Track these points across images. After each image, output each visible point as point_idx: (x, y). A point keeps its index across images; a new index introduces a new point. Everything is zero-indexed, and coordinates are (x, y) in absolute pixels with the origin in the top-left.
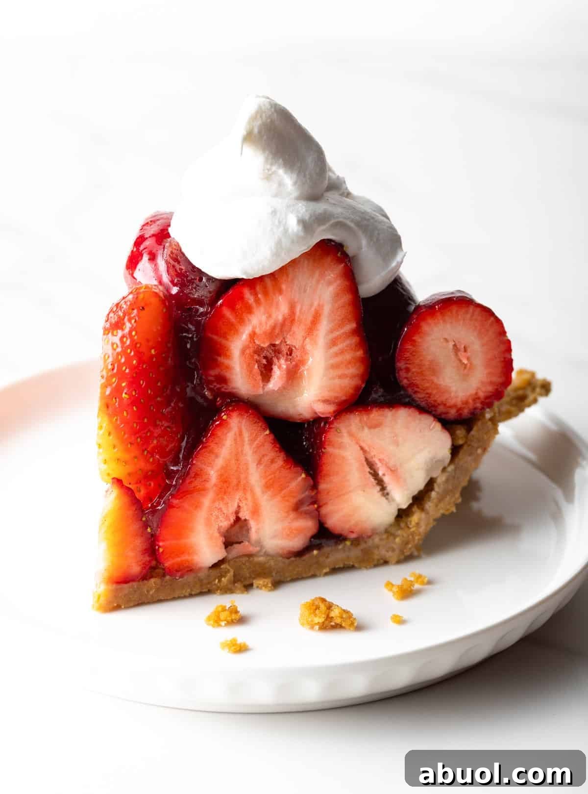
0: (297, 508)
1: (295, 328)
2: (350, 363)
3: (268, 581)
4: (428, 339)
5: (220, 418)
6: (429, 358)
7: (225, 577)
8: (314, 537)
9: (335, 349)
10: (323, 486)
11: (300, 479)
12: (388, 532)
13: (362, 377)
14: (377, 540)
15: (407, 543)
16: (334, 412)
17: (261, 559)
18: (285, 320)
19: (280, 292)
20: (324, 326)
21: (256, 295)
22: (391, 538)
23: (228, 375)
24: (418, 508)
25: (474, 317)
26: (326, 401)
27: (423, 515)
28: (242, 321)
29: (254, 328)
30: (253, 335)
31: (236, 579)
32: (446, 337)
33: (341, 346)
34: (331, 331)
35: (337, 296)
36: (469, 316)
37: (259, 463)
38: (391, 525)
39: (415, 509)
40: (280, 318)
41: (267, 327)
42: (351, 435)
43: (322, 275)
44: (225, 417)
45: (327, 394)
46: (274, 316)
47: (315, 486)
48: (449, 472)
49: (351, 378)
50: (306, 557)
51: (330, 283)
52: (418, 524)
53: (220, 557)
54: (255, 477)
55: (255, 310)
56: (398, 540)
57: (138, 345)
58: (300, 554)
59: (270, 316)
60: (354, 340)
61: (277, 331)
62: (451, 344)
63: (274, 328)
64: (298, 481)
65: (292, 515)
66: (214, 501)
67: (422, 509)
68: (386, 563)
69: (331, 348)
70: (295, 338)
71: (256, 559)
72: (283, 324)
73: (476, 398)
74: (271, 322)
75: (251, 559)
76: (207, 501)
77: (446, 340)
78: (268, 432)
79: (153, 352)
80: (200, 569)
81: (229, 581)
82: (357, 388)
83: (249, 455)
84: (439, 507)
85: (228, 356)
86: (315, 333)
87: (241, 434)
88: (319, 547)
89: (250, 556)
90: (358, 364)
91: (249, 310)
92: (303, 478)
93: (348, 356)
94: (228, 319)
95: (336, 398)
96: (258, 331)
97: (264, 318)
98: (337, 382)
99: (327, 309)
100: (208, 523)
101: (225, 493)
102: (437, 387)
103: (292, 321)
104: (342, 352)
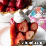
39: (32, 37)
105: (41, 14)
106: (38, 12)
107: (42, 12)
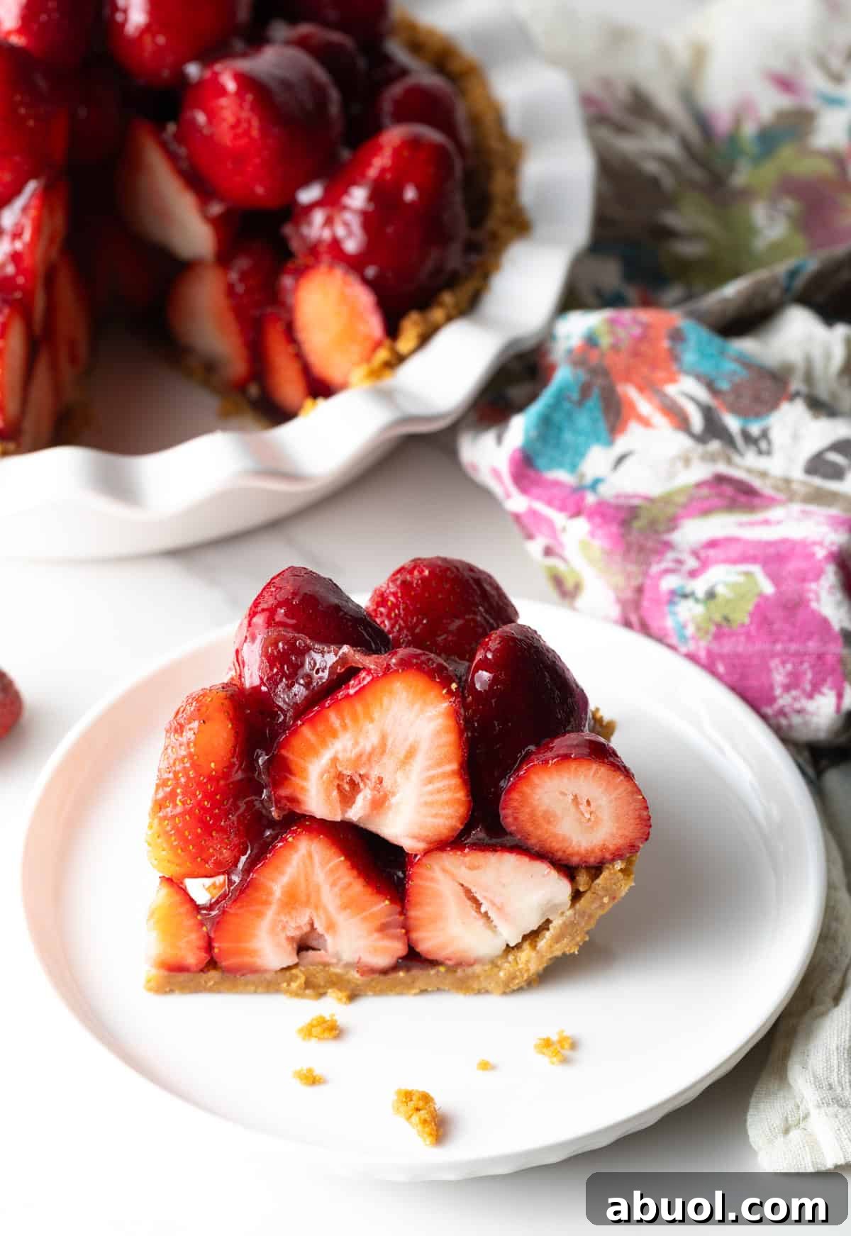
0: (383, 929)
1: (385, 760)
2: (447, 803)
3: (343, 995)
4: (539, 791)
5: (285, 840)
6: (543, 808)
7: (295, 981)
8: (403, 958)
9: (430, 787)
10: (413, 913)
11: (383, 905)
12: (494, 963)
13: (461, 819)
14: (478, 969)
15: (514, 978)
16: (425, 850)
17: (338, 970)
18: (373, 749)
19: (372, 720)
20: (419, 764)
21: (343, 719)
22: (496, 970)
23: (301, 797)
24: (531, 944)
25: (598, 775)
26: (416, 838)
27: (533, 954)
28: (324, 743)
29: (337, 752)
30: (335, 760)
31: (308, 984)
32: (564, 790)
33: (439, 784)
34: (429, 768)
35: (438, 734)
36: (592, 773)
37: (333, 885)
38: (498, 957)
39: (526, 946)
40: (368, 748)
41: (353, 754)
42: (444, 870)
43: (422, 711)
44: (290, 839)
45: (416, 831)
46: (362, 744)
47: (403, 912)
48: (566, 916)
49: (446, 818)
50: (392, 976)
51: (431, 719)
52: (528, 962)
53: (290, 963)
54: (329, 898)
55: (340, 734)
56: (502, 974)
57: (195, 757)
58: (385, 972)
59: (356, 743)
60: (455, 781)
61: (364, 758)
62: (571, 797)
63: (360, 756)
64: (383, 906)
65: (376, 935)
66: (278, 914)
67: (534, 947)
68: (487, 992)
69: (426, 785)
70: (384, 769)
71: (333, 970)
72: (371, 755)
73: (604, 848)
74: (357, 750)
75: (327, 969)
76: (270, 913)
77: (563, 794)
78: (342, 858)
79: (213, 765)
80: (265, 971)
81: (299, 987)
82: (453, 829)
83: (320, 876)
84: (554, 949)
85: (306, 779)
86: (407, 767)
87: (310, 856)
88: (408, 970)
89: (326, 965)
90: (456, 806)
91: (334, 734)
92: (386, 905)
93: (446, 796)
94: (308, 740)
95: (427, 836)
96: (340, 756)
97: (349, 744)
98: (430, 820)
99: (424, 746)
100: (273, 931)
101: (293, 908)
102: (555, 836)
103: (383, 752)
104: (439, 791)
105: (701, 439)
106: (630, 392)
107: (702, 394)
